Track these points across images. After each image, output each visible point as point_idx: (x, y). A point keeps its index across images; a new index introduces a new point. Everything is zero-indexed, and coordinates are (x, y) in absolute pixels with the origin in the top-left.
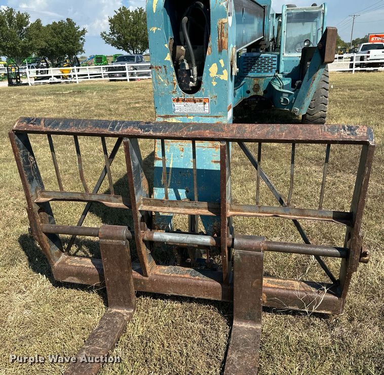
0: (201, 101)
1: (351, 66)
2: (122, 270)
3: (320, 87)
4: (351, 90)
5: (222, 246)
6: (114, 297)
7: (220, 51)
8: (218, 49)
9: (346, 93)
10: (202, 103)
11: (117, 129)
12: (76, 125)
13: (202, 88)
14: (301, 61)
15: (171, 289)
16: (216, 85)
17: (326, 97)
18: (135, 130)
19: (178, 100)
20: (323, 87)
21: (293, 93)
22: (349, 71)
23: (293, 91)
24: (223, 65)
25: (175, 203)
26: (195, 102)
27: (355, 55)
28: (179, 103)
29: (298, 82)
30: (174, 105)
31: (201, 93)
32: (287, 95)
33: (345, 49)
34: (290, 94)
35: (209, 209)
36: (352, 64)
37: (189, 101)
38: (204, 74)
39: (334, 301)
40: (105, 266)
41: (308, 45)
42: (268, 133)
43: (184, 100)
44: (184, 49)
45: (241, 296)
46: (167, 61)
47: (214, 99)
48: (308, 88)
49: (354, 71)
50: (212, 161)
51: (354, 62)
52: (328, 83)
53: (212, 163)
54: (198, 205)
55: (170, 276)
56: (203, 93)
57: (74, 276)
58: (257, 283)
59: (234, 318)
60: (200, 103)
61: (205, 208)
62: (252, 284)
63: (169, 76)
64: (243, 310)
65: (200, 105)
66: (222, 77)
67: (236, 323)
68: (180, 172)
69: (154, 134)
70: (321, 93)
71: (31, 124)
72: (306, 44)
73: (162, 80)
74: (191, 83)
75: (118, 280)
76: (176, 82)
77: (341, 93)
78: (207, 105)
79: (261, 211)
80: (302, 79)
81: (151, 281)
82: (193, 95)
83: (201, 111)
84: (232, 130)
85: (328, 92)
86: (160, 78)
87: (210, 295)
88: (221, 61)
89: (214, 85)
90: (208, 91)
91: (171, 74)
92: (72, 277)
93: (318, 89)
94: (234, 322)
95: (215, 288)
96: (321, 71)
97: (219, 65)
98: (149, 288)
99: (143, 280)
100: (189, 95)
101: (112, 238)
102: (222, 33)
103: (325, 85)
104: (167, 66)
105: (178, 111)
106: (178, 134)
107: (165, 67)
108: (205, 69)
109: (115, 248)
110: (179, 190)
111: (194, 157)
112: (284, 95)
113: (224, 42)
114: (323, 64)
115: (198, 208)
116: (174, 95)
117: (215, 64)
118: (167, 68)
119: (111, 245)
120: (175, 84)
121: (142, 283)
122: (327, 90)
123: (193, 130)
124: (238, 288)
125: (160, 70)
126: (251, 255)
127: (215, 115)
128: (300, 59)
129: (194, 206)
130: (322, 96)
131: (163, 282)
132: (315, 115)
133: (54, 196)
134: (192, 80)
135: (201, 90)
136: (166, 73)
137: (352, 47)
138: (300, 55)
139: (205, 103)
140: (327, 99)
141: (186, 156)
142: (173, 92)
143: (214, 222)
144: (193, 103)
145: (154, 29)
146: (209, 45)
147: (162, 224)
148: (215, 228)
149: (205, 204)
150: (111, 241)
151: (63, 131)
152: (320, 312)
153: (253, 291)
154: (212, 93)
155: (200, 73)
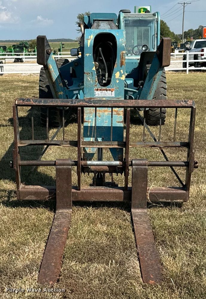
0: (110, 90)
1: (185, 65)
2: (67, 185)
3: (159, 87)
4: (186, 91)
5: (126, 164)
6: (60, 202)
7: (121, 66)
8: (120, 65)
9: (181, 94)
10: (111, 91)
11: (74, 103)
12: (51, 102)
13: (111, 83)
14: (139, 63)
15: (94, 197)
16: (119, 82)
17: (165, 95)
18: (84, 103)
19: (97, 90)
20: (162, 86)
21: (137, 91)
22: (183, 71)
23: (136, 90)
24: (122, 73)
25: (100, 143)
26: (107, 91)
27: (188, 53)
28: (98, 91)
29: (140, 82)
30: (95, 92)
31: (110, 86)
32: (132, 93)
33: (176, 43)
34: (134, 92)
35: (118, 145)
36: (186, 63)
37: (104, 90)
38: (113, 77)
39: (184, 193)
40: (58, 182)
41: (146, 50)
42: (150, 103)
43: (101, 90)
44: (98, 64)
45: (136, 194)
46: (93, 70)
47: (117, 89)
48: (150, 87)
49: (187, 71)
50: (117, 122)
51: (188, 61)
52: (165, 83)
53: (116, 123)
54: (113, 144)
55: (93, 189)
56: (111, 86)
57: (32, 195)
58: (144, 184)
59: (132, 208)
60: (109, 91)
61: (116, 145)
62: (142, 185)
63: (93, 77)
64: (137, 202)
65: (109, 92)
66: (122, 78)
67: (133, 210)
68: (99, 128)
69: (94, 105)
70: (160, 92)
71: (25, 101)
72: (144, 49)
73: (90, 80)
74: (104, 81)
75: (65, 191)
76: (97, 80)
77: (177, 94)
78: (113, 92)
79: (146, 144)
80: (144, 80)
81: (82, 193)
82: (106, 87)
83: (110, 96)
84: (133, 103)
85: (166, 90)
86: (89, 78)
87: (117, 198)
88: (122, 71)
89: (118, 82)
90: (114, 85)
91: (95, 76)
92: (31, 196)
93: (158, 88)
94: (132, 210)
95: (120, 193)
96: (160, 73)
97: (120, 72)
98: (80, 198)
99: (77, 193)
100: (104, 87)
101: (64, 165)
102: (122, 58)
103: (163, 85)
104: (93, 73)
105: (97, 95)
106: (107, 105)
107: (92, 73)
108: (113, 75)
109: (65, 171)
110: (98, 138)
111: (112, 117)
112: (129, 93)
113: (124, 62)
114: (161, 67)
115: (113, 145)
116: (95, 87)
117: (119, 72)
118: (93, 74)
119: (63, 169)
120: (96, 81)
121: (76, 195)
122: (165, 89)
123: (113, 103)
124: (134, 189)
125: (89, 74)
126: (141, 168)
127: (117, 97)
128: (139, 61)
129: (110, 144)
130: (161, 94)
131: (89, 193)
132: (156, 111)
133: (28, 143)
134: (105, 80)
135: (110, 85)
136: (92, 76)
137: (184, 41)
138: (139, 57)
139: (112, 91)
140: (166, 97)
141: (102, 119)
142: (95, 86)
143: (119, 155)
144: (106, 91)
145: (88, 55)
146: (116, 63)
147: (89, 158)
148: (120, 158)
149: (116, 143)
150: (63, 166)
151: (46, 104)
152: (177, 201)
153: (142, 190)
154: (116, 86)
155: (110, 76)
